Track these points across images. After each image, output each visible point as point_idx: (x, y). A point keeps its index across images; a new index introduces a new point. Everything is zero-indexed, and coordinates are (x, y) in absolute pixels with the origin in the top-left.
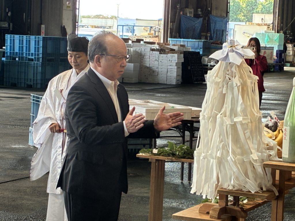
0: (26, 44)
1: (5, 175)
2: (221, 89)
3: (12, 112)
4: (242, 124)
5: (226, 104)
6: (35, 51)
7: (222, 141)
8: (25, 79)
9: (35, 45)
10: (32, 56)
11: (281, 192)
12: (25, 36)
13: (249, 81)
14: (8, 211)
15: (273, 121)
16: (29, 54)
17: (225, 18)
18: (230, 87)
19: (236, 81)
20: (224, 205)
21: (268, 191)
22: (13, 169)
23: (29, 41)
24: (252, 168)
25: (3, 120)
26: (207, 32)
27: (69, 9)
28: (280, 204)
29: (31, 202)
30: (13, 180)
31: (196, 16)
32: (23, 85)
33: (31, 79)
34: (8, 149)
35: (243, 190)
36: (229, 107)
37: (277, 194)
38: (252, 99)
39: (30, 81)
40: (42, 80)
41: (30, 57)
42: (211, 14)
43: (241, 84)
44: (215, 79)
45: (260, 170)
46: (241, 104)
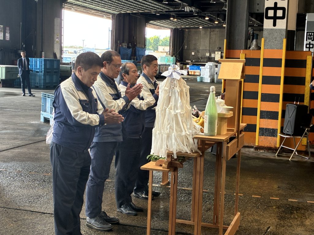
0: (35, 63)
1: (29, 140)
2: (168, 94)
3: (29, 102)
4: (180, 114)
5: (172, 102)
6: (40, 67)
7: (169, 124)
8: (34, 83)
9: (40, 63)
10: (38, 70)
11: (203, 152)
12: (34, 59)
13: (184, 89)
14: (33, 161)
15: (195, 111)
16: (36, 68)
17: (144, 48)
18: (174, 92)
19: (177, 89)
20: (170, 160)
21: (196, 152)
22: (33, 136)
23: (36, 61)
24: (186, 139)
25: (24, 107)
26: (134, 56)
27: (57, 43)
28: (202, 159)
29: (46, 156)
30: (34, 143)
31: (129, 47)
32: (33, 86)
33: (37, 83)
34: (29, 124)
35: (182, 152)
36: (173, 104)
37: (201, 154)
38: (186, 99)
39: (37, 84)
40: (44, 83)
41: (37, 70)
42: (136, 46)
43: (180, 91)
44: (165, 87)
45: (191, 140)
46: (180, 103)
